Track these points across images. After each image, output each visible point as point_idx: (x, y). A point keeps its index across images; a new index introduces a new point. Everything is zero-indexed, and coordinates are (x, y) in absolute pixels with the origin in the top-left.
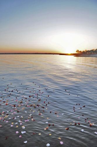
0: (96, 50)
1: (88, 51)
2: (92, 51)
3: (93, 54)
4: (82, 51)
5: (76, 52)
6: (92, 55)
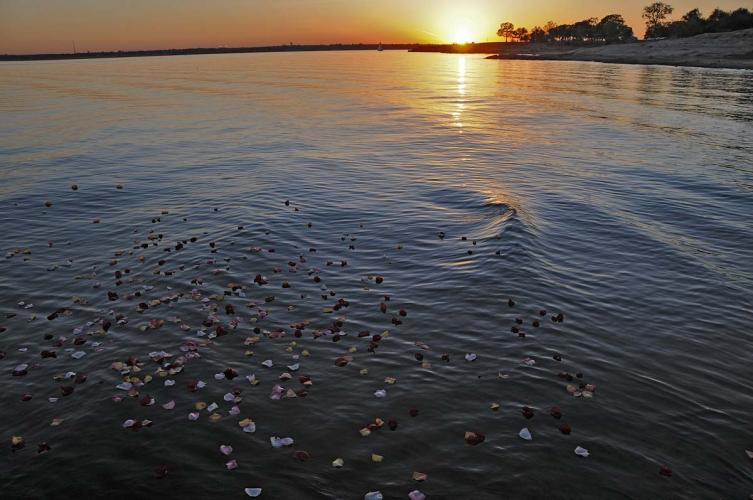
0: (604, 20)
1: (563, 30)
2: (584, 26)
3: (587, 44)
4: (530, 32)
5: (500, 32)
6: (581, 50)
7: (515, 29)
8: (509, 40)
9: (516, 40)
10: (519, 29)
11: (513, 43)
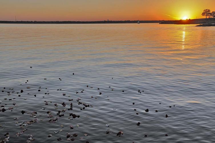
7: (211, 12)
8: (208, 17)
9: (211, 17)
10: (213, 12)
11: (209, 19)
